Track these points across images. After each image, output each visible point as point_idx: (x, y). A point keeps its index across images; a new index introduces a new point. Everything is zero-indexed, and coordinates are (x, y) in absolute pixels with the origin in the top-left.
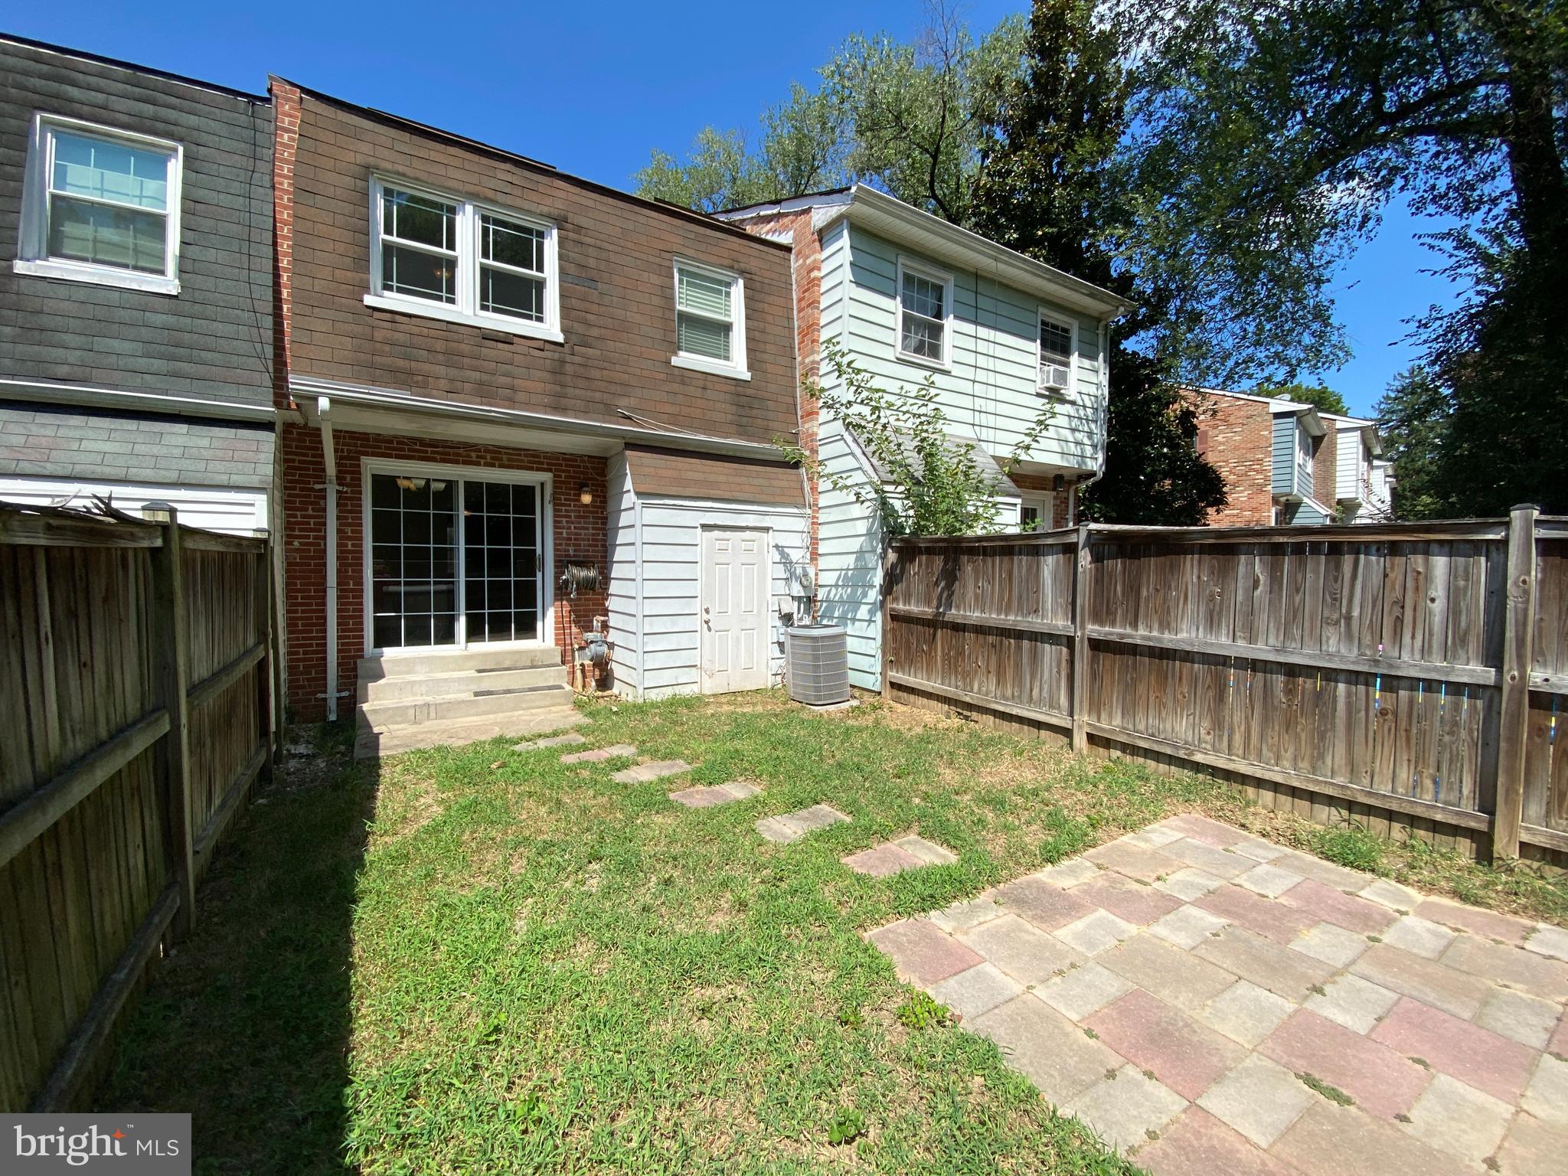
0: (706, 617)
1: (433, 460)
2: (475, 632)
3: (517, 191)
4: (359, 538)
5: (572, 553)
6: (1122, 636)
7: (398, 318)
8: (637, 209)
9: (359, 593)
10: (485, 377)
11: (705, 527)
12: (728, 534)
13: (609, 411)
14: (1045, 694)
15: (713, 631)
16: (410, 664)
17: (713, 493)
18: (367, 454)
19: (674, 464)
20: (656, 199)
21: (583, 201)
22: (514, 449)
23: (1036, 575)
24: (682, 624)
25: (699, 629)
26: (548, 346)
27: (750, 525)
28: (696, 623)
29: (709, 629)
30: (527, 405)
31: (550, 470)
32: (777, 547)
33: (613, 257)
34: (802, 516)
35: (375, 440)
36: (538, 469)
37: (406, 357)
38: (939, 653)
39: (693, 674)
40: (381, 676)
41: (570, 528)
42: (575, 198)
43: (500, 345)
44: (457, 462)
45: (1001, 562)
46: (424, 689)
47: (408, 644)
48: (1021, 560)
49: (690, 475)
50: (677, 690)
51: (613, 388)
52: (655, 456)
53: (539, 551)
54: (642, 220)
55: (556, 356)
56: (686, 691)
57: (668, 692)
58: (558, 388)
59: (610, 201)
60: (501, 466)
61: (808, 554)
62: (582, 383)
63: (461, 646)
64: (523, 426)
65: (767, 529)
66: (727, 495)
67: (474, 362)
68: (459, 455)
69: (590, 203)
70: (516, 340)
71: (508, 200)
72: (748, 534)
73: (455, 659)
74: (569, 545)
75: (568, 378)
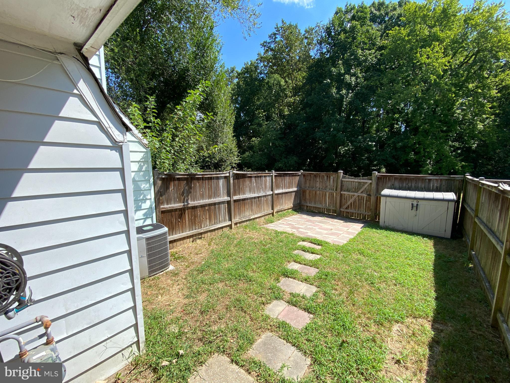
6: (240, 197)
14: (223, 218)
23: (218, 185)
38: (187, 219)
45: (208, 182)
48: (214, 181)
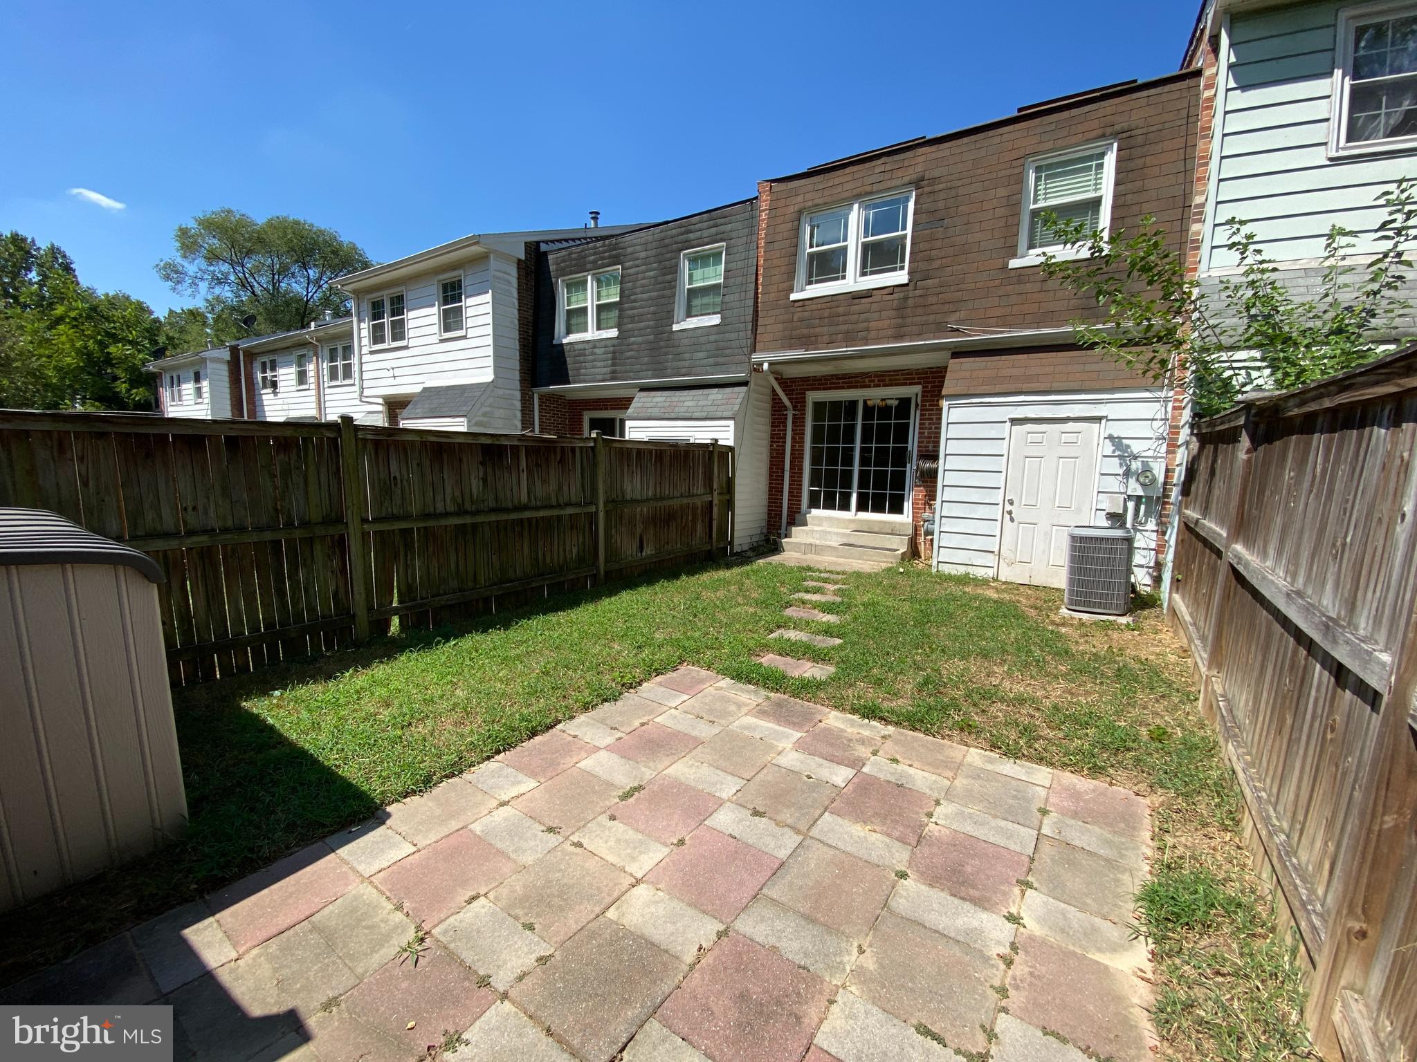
0: (1008, 507)
1: (843, 388)
2: (862, 507)
3: (887, 176)
4: (802, 442)
5: (931, 449)
7: (807, 303)
8: (991, 133)
9: (800, 475)
10: (851, 327)
11: (1014, 421)
12: (1044, 427)
13: (941, 329)
15: (1016, 522)
16: (820, 520)
17: (1026, 387)
18: (808, 390)
19: (994, 363)
20: (1020, 110)
21: (940, 154)
22: (894, 371)
24: (982, 512)
25: (999, 518)
26: (897, 290)
27: (1071, 415)
28: (997, 513)
29: (1012, 520)
30: (877, 340)
31: (919, 383)
32: (1111, 438)
33: (961, 191)
34: (1157, 400)
35: (814, 380)
36: (911, 384)
37: (808, 327)
39: (990, 560)
40: (805, 524)
41: (931, 428)
42: (934, 156)
43: (863, 300)
44: (856, 387)
46: (818, 536)
47: (824, 508)
49: (1008, 372)
50: (971, 570)
51: (946, 308)
52: (977, 359)
53: (910, 448)
54: (997, 140)
55: (902, 295)
56: (980, 573)
57: (962, 570)
58: (900, 321)
59: (966, 140)
60: (885, 385)
61: (1165, 446)
62: (920, 311)
63: (851, 514)
64: (871, 357)
65: (1098, 419)
66: (1042, 387)
67: (846, 318)
68: (858, 382)
69: (947, 153)
70: (875, 292)
71: (880, 186)
72: (1070, 426)
73: (844, 521)
74: (929, 442)
75: (909, 310)
